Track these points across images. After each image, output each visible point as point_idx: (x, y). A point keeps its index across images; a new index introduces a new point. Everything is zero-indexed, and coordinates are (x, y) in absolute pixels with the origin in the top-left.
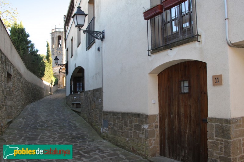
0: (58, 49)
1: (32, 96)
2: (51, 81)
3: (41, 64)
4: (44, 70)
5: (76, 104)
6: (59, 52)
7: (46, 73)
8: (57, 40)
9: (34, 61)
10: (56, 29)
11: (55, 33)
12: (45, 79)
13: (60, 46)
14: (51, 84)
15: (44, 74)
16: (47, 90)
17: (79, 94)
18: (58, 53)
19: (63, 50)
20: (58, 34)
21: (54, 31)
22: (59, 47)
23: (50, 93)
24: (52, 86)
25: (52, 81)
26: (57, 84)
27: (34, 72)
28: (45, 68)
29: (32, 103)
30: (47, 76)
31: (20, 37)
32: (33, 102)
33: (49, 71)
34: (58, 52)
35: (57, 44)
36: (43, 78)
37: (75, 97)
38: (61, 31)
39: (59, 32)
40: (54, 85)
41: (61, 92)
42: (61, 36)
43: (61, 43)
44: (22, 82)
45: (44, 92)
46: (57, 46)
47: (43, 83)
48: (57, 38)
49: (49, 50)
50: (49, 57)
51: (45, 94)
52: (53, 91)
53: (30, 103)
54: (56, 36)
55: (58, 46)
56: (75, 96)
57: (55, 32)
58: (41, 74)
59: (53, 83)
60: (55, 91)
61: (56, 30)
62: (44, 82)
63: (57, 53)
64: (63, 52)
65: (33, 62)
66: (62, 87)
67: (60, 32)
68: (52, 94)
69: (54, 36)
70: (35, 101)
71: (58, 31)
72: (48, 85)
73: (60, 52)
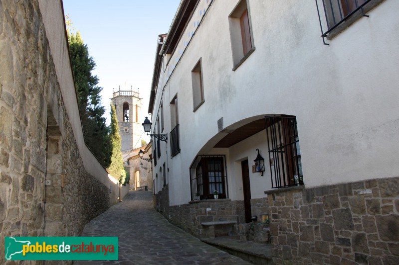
0: (124, 124)
1: (92, 205)
2: (120, 176)
3: (106, 141)
4: (111, 154)
5: (213, 227)
6: (126, 129)
7: (113, 159)
8: (122, 110)
9: (97, 131)
10: (120, 91)
11: (119, 98)
12: (111, 170)
13: (127, 119)
14: (120, 181)
15: (110, 162)
16: (114, 194)
17: (216, 201)
18: (125, 132)
19: (132, 127)
20: (124, 100)
21: (117, 94)
22: (126, 121)
23: (118, 198)
24: (121, 185)
25: (122, 176)
26: (128, 183)
27: (96, 154)
28: (112, 150)
29: (92, 219)
30: (114, 165)
31: (76, 64)
32: (94, 217)
33: (117, 157)
34: (124, 129)
35: (122, 116)
36: (109, 170)
37: (208, 209)
38: (129, 95)
39: (125, 96)
40: (124, 185)
41: (136, 197)
42: (129, 103)
43: (128, 115)
44: (79, 169)
45: (111, 196)
46: (122, 119)
47: (108, 178)
48: (122, 107)
49: (115, 120)
50: (115, 133)
51: (112, 201)
52: (123, 195)
53: (90, 220)
54: (120, 104)
55: (124, 120)
56: (209, 207)
57: (118, 96)
58: (106, 160)
59: (123, 181)
60: (125, 196)
61: (120, 93)
62: (110, 176)
63: (123, 131)
64: (132, 129)
65: (95, 132)
66: (134, 189)
67: (127, 96)
68: (121, 201)
69: (116, 103)
70: (97, 215)
71: (123, 95)
72: (116, 183)
73: (128, 129)
